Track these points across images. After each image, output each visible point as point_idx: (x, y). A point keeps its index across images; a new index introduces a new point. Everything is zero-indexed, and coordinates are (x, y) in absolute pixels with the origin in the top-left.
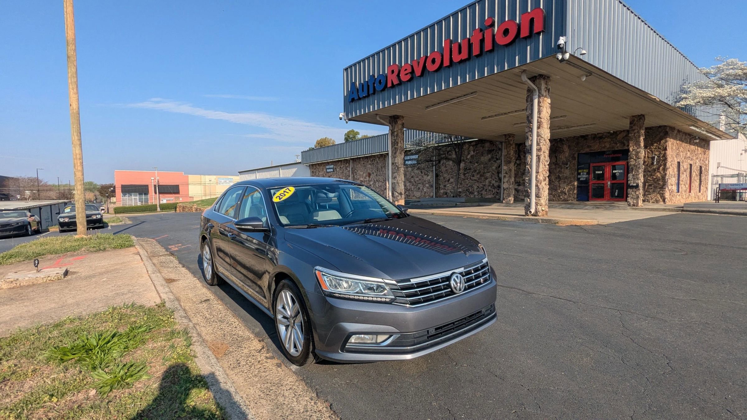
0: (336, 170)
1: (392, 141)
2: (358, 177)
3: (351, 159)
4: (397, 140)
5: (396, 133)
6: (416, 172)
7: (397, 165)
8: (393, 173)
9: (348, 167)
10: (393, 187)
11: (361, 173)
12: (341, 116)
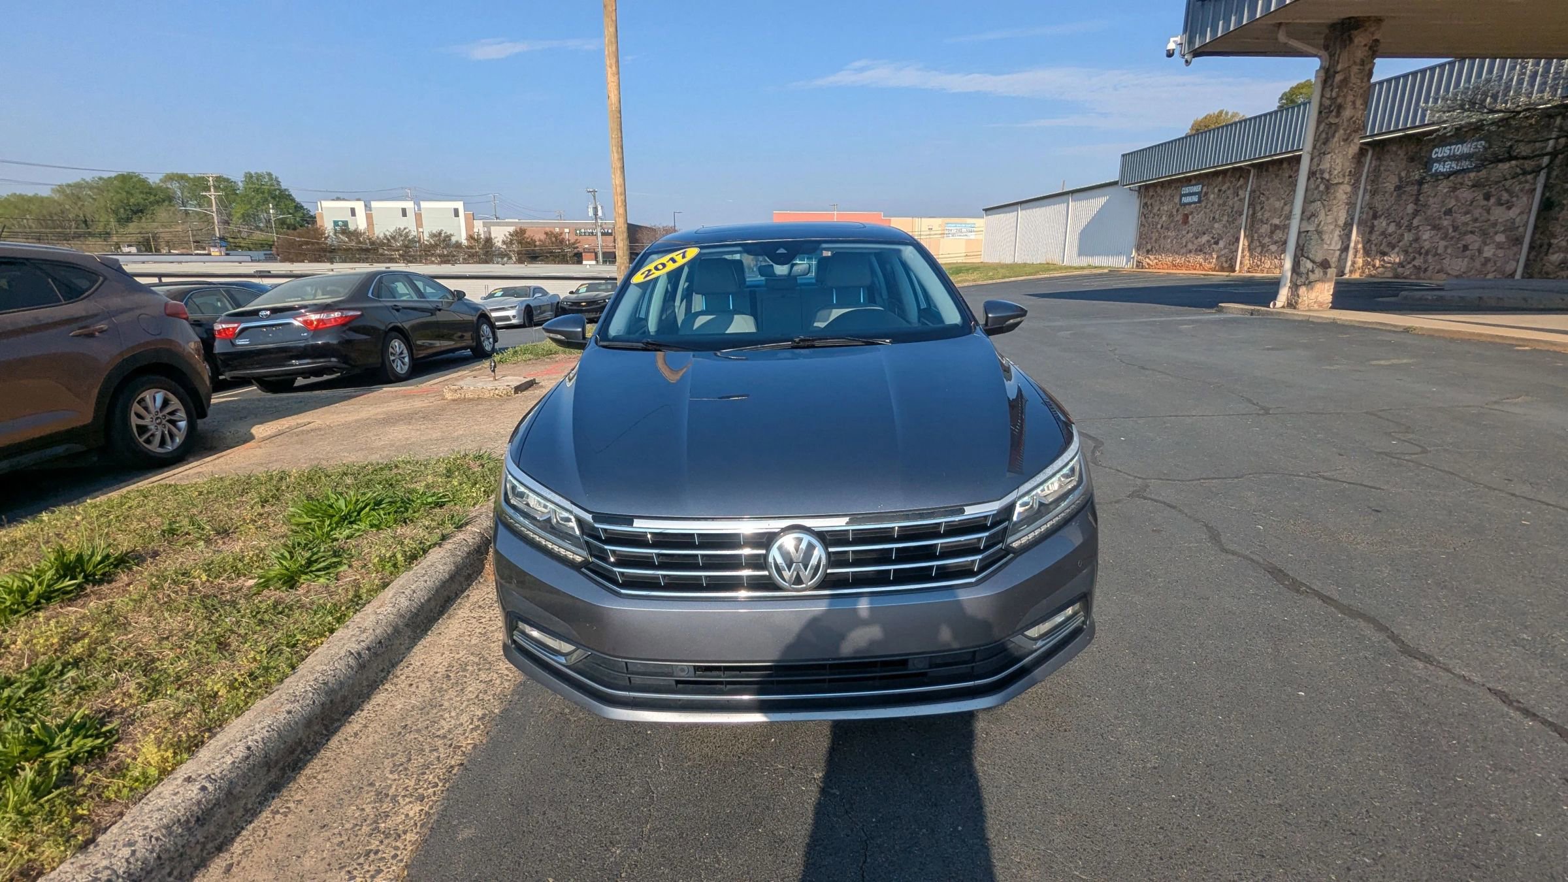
0: (1208, 199)
1: (1321, 105)
2: (1267, 215)
3: (1253, 165)
4: (1339, 100)
5: (1338, 78)
6: (1465, 194)
7: (1326, 176)
8: (1307, 201)
9: (1241, 187)
10: (1301, 243)
11: (1278, 204)
12: (1171, 46)
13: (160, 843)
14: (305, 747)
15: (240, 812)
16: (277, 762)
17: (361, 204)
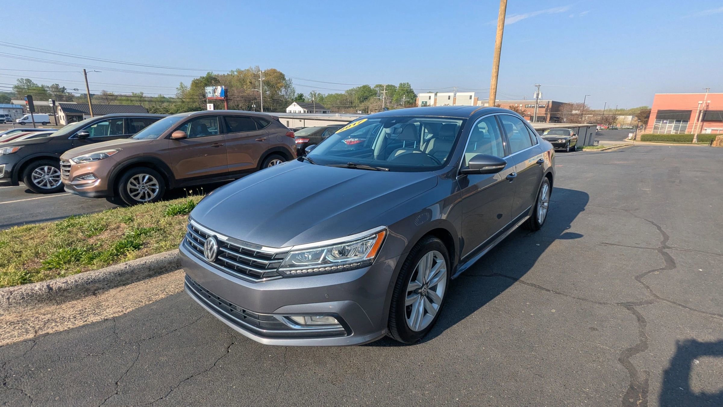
13: (106, 275)
14: (167, 269)
15: (135, 278)
16: (153, 270)
17: (434, 94)
